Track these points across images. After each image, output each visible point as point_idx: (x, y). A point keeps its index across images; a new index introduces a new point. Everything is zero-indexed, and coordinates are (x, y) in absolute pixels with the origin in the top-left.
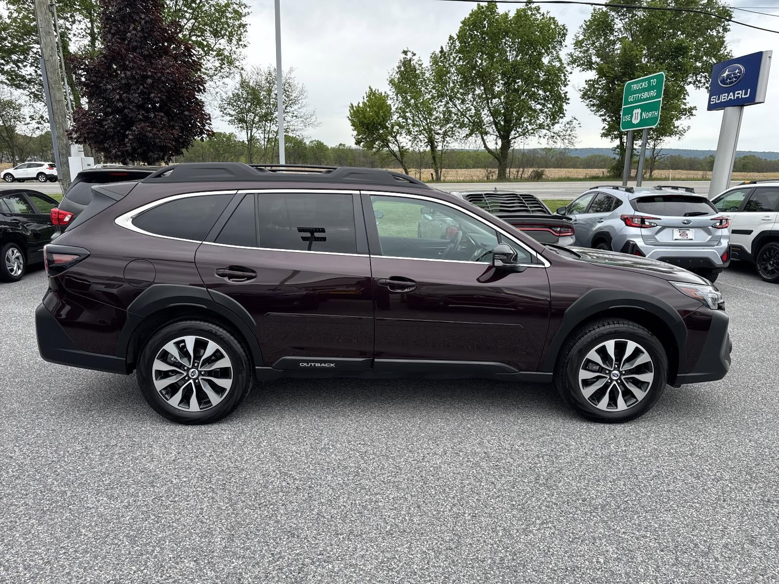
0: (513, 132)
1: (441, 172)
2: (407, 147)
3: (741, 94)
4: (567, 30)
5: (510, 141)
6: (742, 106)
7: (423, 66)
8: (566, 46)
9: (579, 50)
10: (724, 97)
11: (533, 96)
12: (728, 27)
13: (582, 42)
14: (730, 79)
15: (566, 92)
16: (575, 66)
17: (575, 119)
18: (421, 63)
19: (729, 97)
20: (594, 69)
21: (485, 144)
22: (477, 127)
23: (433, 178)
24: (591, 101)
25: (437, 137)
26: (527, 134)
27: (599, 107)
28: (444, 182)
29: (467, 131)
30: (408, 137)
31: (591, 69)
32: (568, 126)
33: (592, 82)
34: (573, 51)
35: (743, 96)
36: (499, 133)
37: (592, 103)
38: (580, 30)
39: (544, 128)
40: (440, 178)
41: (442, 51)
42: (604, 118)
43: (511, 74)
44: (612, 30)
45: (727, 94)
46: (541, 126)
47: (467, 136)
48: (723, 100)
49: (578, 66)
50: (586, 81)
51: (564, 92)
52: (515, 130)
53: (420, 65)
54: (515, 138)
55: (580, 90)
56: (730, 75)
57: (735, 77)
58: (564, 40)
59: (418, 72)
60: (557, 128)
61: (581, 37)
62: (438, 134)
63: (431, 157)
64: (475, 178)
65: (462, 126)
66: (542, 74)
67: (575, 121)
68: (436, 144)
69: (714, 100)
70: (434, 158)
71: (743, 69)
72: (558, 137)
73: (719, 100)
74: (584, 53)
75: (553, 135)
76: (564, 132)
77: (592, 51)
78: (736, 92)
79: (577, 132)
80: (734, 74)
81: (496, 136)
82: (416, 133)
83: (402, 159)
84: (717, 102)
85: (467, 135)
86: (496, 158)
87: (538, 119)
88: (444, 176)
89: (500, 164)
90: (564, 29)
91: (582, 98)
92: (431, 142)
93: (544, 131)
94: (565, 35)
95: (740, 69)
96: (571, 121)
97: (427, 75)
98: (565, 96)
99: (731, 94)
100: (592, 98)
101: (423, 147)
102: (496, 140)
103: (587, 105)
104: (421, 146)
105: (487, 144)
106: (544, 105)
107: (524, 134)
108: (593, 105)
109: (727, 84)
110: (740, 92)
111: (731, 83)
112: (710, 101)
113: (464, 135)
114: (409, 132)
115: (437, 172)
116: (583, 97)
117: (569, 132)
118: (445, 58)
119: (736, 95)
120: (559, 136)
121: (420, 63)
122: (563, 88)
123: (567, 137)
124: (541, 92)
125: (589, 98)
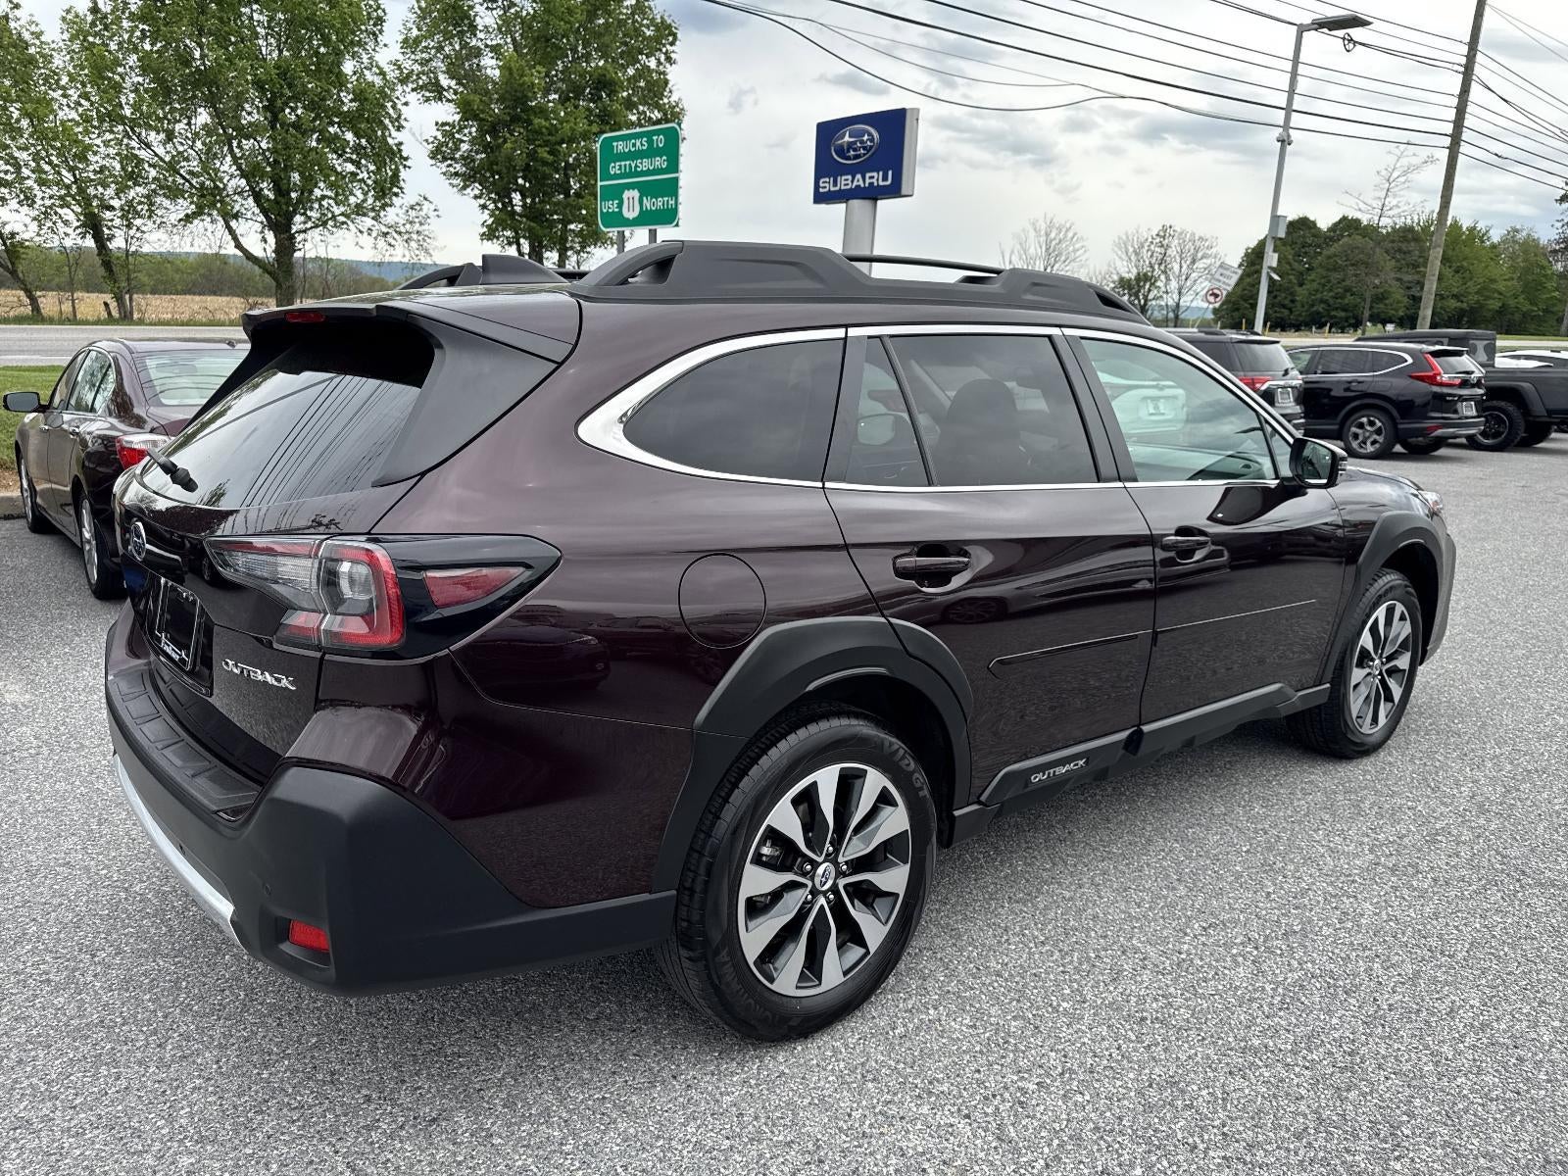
0: (298, 219)
1: (131, 299)
2: (26, 236)
3: (876, 178)
4: (384, 11)
5: (292, 237)
6: (875, 200)
7: (43, 38)
8: (385, 45)
9: (413, 57)
10: (845, 182)
11: (336, 144)
12: (673, 55)
13: (417, 41)
14: (855, 150)
15: (401, 144)
16: (408, 90)
17: (425, 199)
18: (37, 30)
19: (855, 183)
20: (448, 101)
21: (235, 238)
22: (210, 200)
23: (109, 314)
24: (450, 165)
25: (108, 215)
26: (330, 223)
27: (468, 179)
28: (141, 322)
29: (184, 206)
30: (25, 209)
31: (440, 99)
32: (413, 213)
33: (447, 128)
34: (401, 57)
35: (881, 183)
36: (267, 216)
37: (451, 169)
38: (410, 15)
39: (365, 215)
40: (131, 313)
41: (95, 10)
42: (482, 201)
43: (278, 88)
44: (473, 28)
45: (850, 177)
46: (360, 210)
47: (188, 219)
48: (843, 188)
49: (413, 90)
50: (437, 124)
51: (396, 141)
52: (302, 215)
53: (38, 35)
54: (305, 231)
55: (427, 141)
56: (855, 143)
57: (864, 148)
58: (381, 31)
59: (32, 50)
60: (392, 215)
61: (415, 32)
62: (111, 208)
63: (98, 261)
64: (220, 316)
65: (174, 193)
66: (346, 97)
67: (425, 202)
68: (106, 231)
69: (827, 185)
70: (107, 265)
71: (876, 135)
72: (395, 235)
73: (835, 184)
74: (421, 64)
75: (385, 230)
76: (408, 226)
77: (439, 64)
78: (868, 175)
79: (433, 226)
80: (862, 142)
81: (262, 223)
82: (48, 203)
83: (13, 264)
84: (832, 189)
85: (187, 215)
86: (269, 273)
87: (352, 194)
88: (140, 311)
89: (279, 286)
90: (379, 7)
91: (432, 158)
92: (93, 225)
93: (368, 222)
94: (380, 21)
95: (870, 134)
96: (418, 204)
97: (58, 61)
98: (400, 151)
99: (859, 176)
100: (452, 159)
101: (69, 235)
102: (262, 232)
103: (444, 174)
104: (66, 234)
105: (241, 239)
106: (358, 165)
107: (324, 224)
108: (456, 174)
109: (848, 158)
110: (875, 174)
111: (856, 157)
112: (817, 186)
113: (182, 216)
114: (29, 200)
115: (119, 299)
116: (433, 155)
117: (417, 227)
118: (106, 28)
119: (868, 181)
120: (400, 233)
121: (33, 28)
122: (394, 133)
123: (415, 236)
124: (349, 136)
125: (445, 159)
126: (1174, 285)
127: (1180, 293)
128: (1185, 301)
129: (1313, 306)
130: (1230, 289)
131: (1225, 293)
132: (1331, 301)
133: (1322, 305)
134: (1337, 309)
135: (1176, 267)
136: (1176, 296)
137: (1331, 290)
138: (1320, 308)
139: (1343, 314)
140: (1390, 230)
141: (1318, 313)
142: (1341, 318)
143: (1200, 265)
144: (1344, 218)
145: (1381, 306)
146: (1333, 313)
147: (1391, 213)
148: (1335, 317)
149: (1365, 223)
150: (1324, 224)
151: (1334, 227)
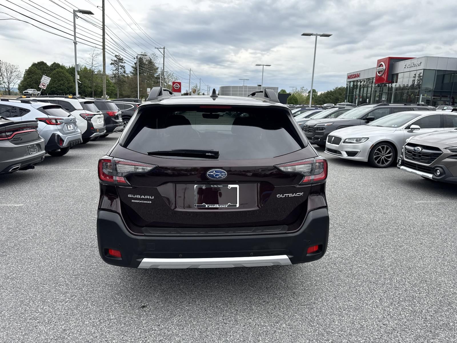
126: (6, 80)
127: (9, 83)
128: (11, 86)
129: (52, 88)
130: (48, 84)
131: (47, 85)
132: (57, 88)
133: (55, 89)
134: (59, 90)
135: (5, 74)
136: (7, 84)
137: (56, 84)
138: (54, 89)
139: (61, 91)
140: (68, 68)
141: (54, 91)
142: (61, 92)
143: (14, 74)
144: (55, 63)
145: (71, 89)
146: (58, 91)
147: (95, 65)
148: (59, 92)
149: (61, 65)
150: (49, 64)
151: (53, 65)
